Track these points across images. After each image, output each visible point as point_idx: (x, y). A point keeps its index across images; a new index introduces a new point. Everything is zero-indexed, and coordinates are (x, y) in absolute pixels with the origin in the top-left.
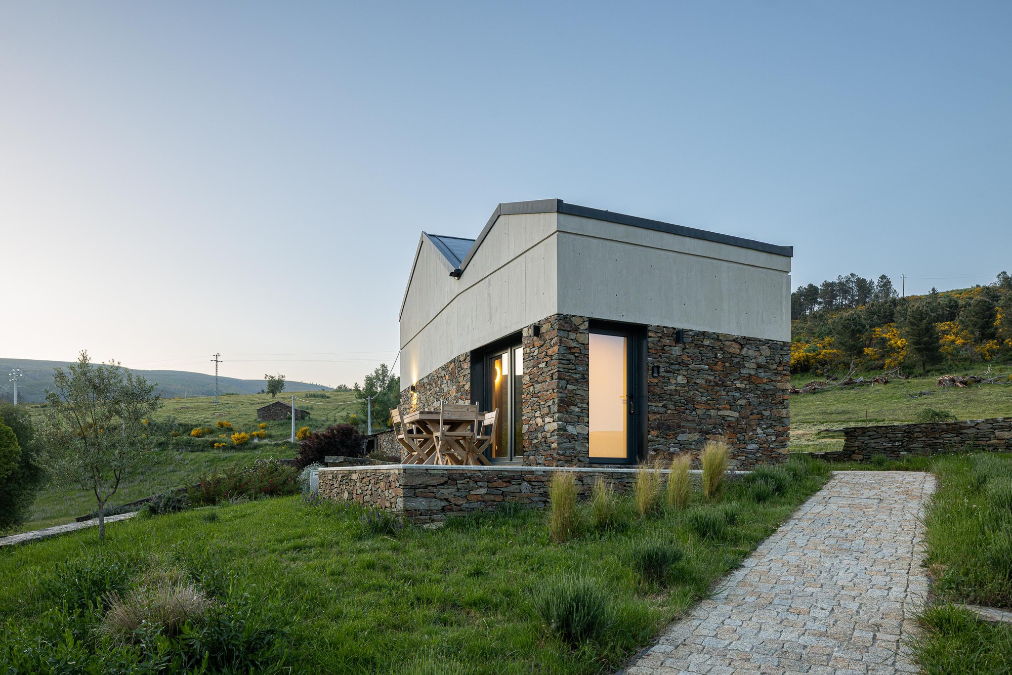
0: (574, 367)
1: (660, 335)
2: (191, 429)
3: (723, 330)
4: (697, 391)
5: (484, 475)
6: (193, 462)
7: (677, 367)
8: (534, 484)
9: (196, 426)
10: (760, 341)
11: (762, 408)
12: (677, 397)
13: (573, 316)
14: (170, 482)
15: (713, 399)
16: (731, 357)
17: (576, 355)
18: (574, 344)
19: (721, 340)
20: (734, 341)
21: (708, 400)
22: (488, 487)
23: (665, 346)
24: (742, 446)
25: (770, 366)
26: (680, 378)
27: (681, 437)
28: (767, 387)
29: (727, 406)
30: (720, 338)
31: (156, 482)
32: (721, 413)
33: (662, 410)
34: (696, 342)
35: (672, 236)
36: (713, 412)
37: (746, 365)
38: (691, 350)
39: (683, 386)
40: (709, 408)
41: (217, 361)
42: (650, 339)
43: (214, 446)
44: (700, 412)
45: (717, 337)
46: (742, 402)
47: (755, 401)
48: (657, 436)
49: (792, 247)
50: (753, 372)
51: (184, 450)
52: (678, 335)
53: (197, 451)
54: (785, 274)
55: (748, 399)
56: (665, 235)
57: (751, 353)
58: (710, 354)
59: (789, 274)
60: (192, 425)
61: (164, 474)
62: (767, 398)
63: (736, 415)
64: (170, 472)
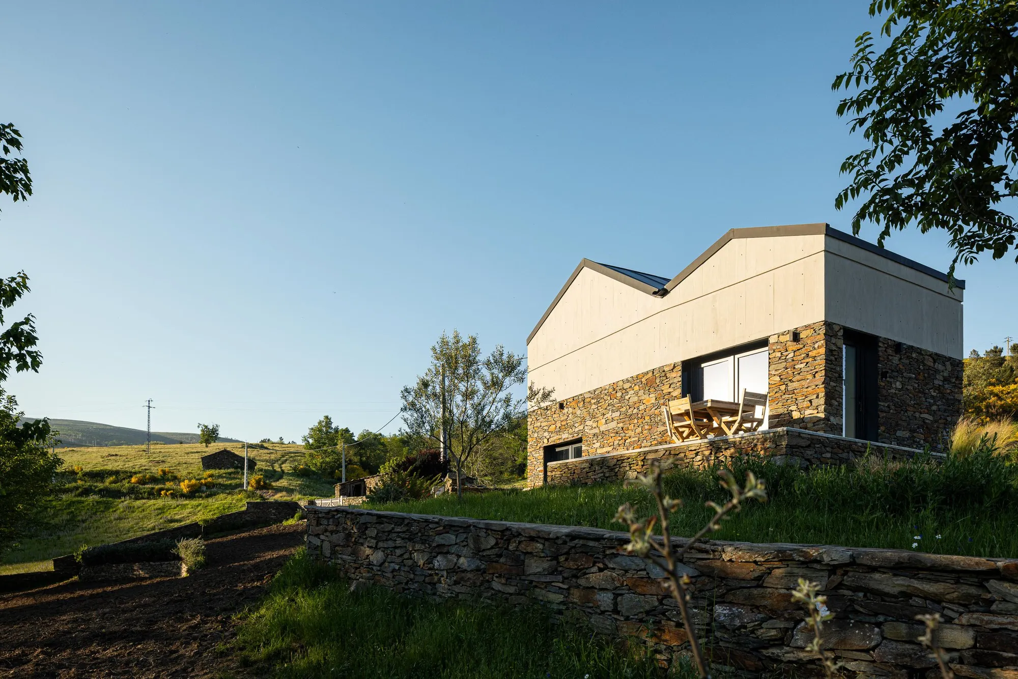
0: (834, 367)
1: (886, 345)
2: (131, 476)
3: (923, 347)
4: (908, 395)
5: (831, 442)
6: (140, 510)
7: (896, 374)
8: (856, 453)
9: (135, 473)
10: (946, 357)
11: (946, 414)
12: (896, 399)
13: (834, 324)
14: (118, 530)
15: (917, 404)
16: (929, 369)
17: (836, 357)
18: (834, 348)
19: (923, 355)
20: (930, 355)
21: (914, 404)
22: (831, 452)
23: (889, 355)
24: (935, 445)
25: (951, 379)
26: (898, 383)
27: (899, 433)
28: (950, 397)
29: (926, 411)
30: (923, 352)
31: (101, 530)
32: (922, 416)
33: (887, 409)
34: (908, 354)
35: (893, 263)
36: (917, 415)
37: (937, 377)
38: (904, 361)
39: (900, 390)
40: (915, 410)
41: (149, 407)
42: (880, 349)
43: (160, 494)
44: (910, 414)
45: (919, 351)
46: (934, 408)
47: (942, 407)
48: (884, 432)
49: (964, 281)
50: (941, 384)
51: (128, 498)
52: (898, 347)
53: (143, 498)
54: (959, 303)
55: (938, 406)
56: (890, 262)
57: (940, 367)
58: (916, 366)
59: (962, 303)
60: (131, 472)
61: (109, 522)
62: (949, 406)
63: (931, 418)
64: (115, 519)
